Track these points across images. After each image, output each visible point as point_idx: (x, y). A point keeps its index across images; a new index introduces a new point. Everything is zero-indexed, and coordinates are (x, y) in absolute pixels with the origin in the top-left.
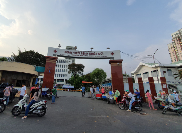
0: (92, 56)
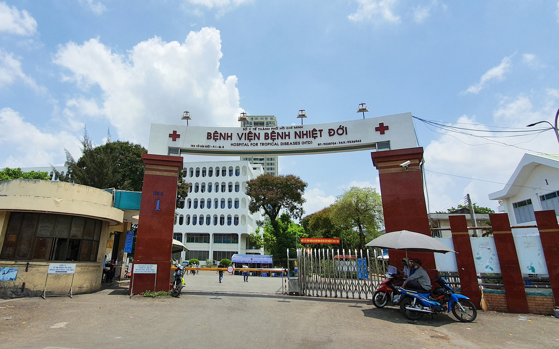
0: (304, 143)
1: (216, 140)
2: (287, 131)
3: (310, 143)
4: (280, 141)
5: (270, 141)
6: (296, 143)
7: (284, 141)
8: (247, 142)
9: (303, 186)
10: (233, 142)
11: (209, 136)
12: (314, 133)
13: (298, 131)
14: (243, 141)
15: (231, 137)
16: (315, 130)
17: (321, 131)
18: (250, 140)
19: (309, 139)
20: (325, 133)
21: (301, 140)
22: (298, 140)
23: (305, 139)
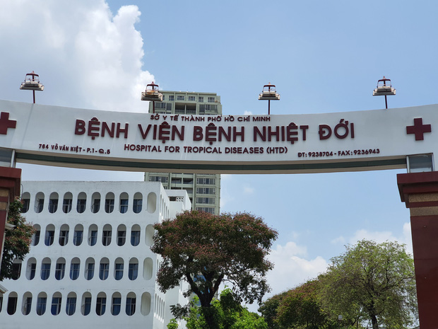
0: (270, 151)
1: (93, 136)
2: (238, 125)
3: (283, 150)
4: (223, 144)
5: (203, 144)
6: (255, 151)
7: (231, 145)
8: (158, 143)
9: (267, 236)
10: (129, 142)
11: (79, 128)
12: (291, 132)
13: (260, 125)
14: (149, 141)
15: (126, 131)
16: (292, 126)
17: (304, 128)
18: (164, 140)
19: (281, 144)
20: (313, 133)
21: (265, 145)
22: (259, 144)
23: (274, 143)
